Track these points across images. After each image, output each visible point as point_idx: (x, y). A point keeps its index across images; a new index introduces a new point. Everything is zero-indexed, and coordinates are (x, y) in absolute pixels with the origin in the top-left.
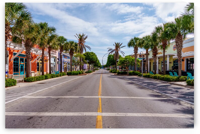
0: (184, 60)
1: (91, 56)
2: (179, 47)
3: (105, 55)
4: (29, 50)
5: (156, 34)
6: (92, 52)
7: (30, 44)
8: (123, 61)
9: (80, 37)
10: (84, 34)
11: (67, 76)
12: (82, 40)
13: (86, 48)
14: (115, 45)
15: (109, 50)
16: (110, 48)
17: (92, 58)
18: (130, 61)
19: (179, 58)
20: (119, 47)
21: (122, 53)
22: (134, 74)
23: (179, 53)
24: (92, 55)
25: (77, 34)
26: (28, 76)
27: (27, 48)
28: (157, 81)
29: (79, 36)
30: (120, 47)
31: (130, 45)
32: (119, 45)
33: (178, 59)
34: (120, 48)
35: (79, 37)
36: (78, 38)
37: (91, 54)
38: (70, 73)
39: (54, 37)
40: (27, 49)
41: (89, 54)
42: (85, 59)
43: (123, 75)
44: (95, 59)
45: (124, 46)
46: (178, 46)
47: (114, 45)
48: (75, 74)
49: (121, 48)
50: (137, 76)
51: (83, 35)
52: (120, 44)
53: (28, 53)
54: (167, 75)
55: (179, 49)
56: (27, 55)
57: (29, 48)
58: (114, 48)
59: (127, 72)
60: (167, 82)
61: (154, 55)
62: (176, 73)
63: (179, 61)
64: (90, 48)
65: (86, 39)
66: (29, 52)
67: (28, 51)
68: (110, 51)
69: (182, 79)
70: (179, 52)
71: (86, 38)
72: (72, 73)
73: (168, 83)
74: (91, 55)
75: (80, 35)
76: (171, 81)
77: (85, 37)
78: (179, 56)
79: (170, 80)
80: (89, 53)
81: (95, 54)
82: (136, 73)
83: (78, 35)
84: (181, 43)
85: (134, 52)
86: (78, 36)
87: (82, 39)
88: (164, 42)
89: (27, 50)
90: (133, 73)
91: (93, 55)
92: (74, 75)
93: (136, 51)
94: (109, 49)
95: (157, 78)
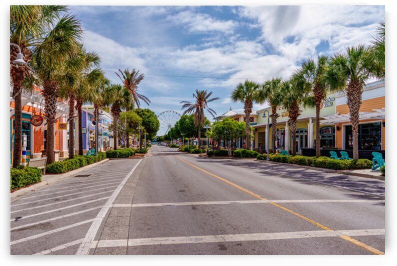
0: (341, 127)
1: (148, 118)
2: (355, 104)
3: (160, 116)
4: (53, 103)
5: (302, 77)
6: (148, 109)
7: (55, 89)
8: (221, 129)
9: (126, 77)
10: (136, 71)
11: (108, 159)
12: (131, 84)
13: (140, 100)
14: (196, 95)
15: (184, 106)
16: (185, 102)
17: (149, 122)
18: (235, 129)
19: (355, 125)
20: (205, 100)
21: (211, 111)
22: (245, 155)
23: (355, 115)
24: (148, 114)
25: (121, 70)
26: (50, 160)
27: (50, 98)
28: (309, 169)
29: (125, 75)
30: (207, 100)
31: (237, 96)
32: (206, 96)
33: (353, 126)
34: (206, 103)
35: (124, 77)
36: (123, 80)
37: (146, 113)
38: (113, 153)
39: (98, 75)
40: (48, 100)
41: (142, 113)
42: (141, 123)
43: (219, 157)
44: (155, 124)
45: (215, 97)
46: (354, 102)
47: (194, 95)
48: (123, 155)
49: (209, 101)
50: (256, 159)
51: (134, 72)
52: (207, 94)
53: (50, 110)
54: (325, 157)
55: (355, 108)
56: (49, 114)
57: (52, 99)
58: (194, 101)
59: (228, 151)
60: (335, 170)
61: (293, 117)
62: (346, 152)
63: (354, 131)
64: (149, 101)
65: (141, 81)
66: (53, 108)
67: (51, 105)
68: (187, 108)
69: (362, 164)
70: (355, 113)
71: (141, 78)
72: (118, 153)
73: (336, 172)
74: (146, 115)
75: (127, 73)
76: (341, 169)
77: (137, 77)
78: (355, 121)
79: (340, 166)
80: (143, 111)
81: (153, 113)
82: (249, 154)
83: (123, 72)
84: (358, 97)
85: (245, 112)
86: (122, 74)
87: (131, 80)
88: (320, 93)
89: (49, 102)
90: (244, 152)
91: (150, 116)
92: (122, 157)
93: (249, 109)
94: (183, 104)
95: (306, 163)
